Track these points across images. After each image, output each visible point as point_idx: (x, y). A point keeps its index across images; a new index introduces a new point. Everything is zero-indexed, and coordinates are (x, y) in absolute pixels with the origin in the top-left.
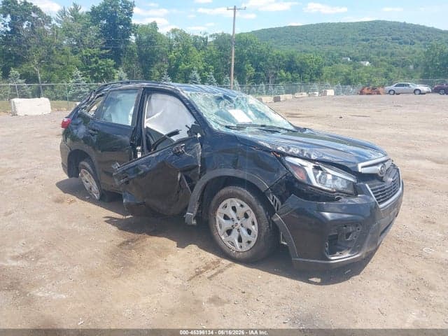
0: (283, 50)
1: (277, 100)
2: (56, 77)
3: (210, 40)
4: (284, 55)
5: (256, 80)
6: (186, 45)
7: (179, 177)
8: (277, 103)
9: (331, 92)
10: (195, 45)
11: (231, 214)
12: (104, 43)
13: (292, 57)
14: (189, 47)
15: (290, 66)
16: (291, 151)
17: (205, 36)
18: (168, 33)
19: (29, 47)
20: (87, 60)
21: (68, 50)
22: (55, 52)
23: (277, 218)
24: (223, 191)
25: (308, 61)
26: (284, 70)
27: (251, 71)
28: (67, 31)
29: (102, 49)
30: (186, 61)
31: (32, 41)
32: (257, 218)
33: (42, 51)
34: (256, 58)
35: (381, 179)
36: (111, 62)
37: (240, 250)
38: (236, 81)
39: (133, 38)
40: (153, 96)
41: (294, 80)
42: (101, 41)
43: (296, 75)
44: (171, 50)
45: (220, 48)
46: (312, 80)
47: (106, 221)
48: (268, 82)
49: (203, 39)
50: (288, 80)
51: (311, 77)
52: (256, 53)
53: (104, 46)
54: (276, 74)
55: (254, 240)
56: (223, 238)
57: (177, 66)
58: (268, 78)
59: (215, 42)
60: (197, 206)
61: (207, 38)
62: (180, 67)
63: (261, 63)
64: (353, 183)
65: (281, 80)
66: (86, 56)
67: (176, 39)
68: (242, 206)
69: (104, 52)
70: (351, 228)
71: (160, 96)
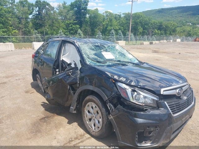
0: (157, 20)
1: (151, 43)
2: (55, 32)
3: (122, 16)
4: (157, 22)
5: (143, 34)
6: (111, 18)
7: (68, 87)
8: (151, 45)
9: (179, 40)
10: (116, 18)
11: (91, 110)
12: (76, 18)
13: (161, 23)
14: (112, 19)
15: (160, 28)
16: (121, 79)
17: (120, 14)
18: (103, 13)
19: (45, 20)
20: (68, 25)
21: (60, 21)
22: (55, 22)
23: (111, 117)
24: (88, 98)
25: (169, 25)
26: (157, 29)
27: (141, 30)
28: (60, 13)
29: (74, 20)
30: (111, 26)
31: (46, 18)
32: (102, 115)
33: (50, 22)
34: (143, 24)
35: (179, 98)
36: (78, 26)
37: (94, 131)
38: (132, 34)
39: (88, 16)
40: (66, 44)
41: (161, 34)
42: (74, 17)
43: (163, 32)
44: (104, 21)
45: (127, 20)
46: (170, 34)
47: (41, 105)
48: (149, 34)
49: (119, 15)
50: (159, 34)
51: (170, 33)
52: (144, 21)
53: (75, 19)
54: (153, 31)
55: (100, 127)
56: (88, 122)
57: (106, 28)
58: (149, 33)
59: (125, 17)
60: (76, 104)
61: (121, 15)
62: (108, 28)
63: (146, 26)
64: (157, 101)
65: (156, 34)
66: (68, 24)
67: (107, 16)
68: (96, 107)
69: (75, 22)
70: (152, 128)
71: (69, 45)
